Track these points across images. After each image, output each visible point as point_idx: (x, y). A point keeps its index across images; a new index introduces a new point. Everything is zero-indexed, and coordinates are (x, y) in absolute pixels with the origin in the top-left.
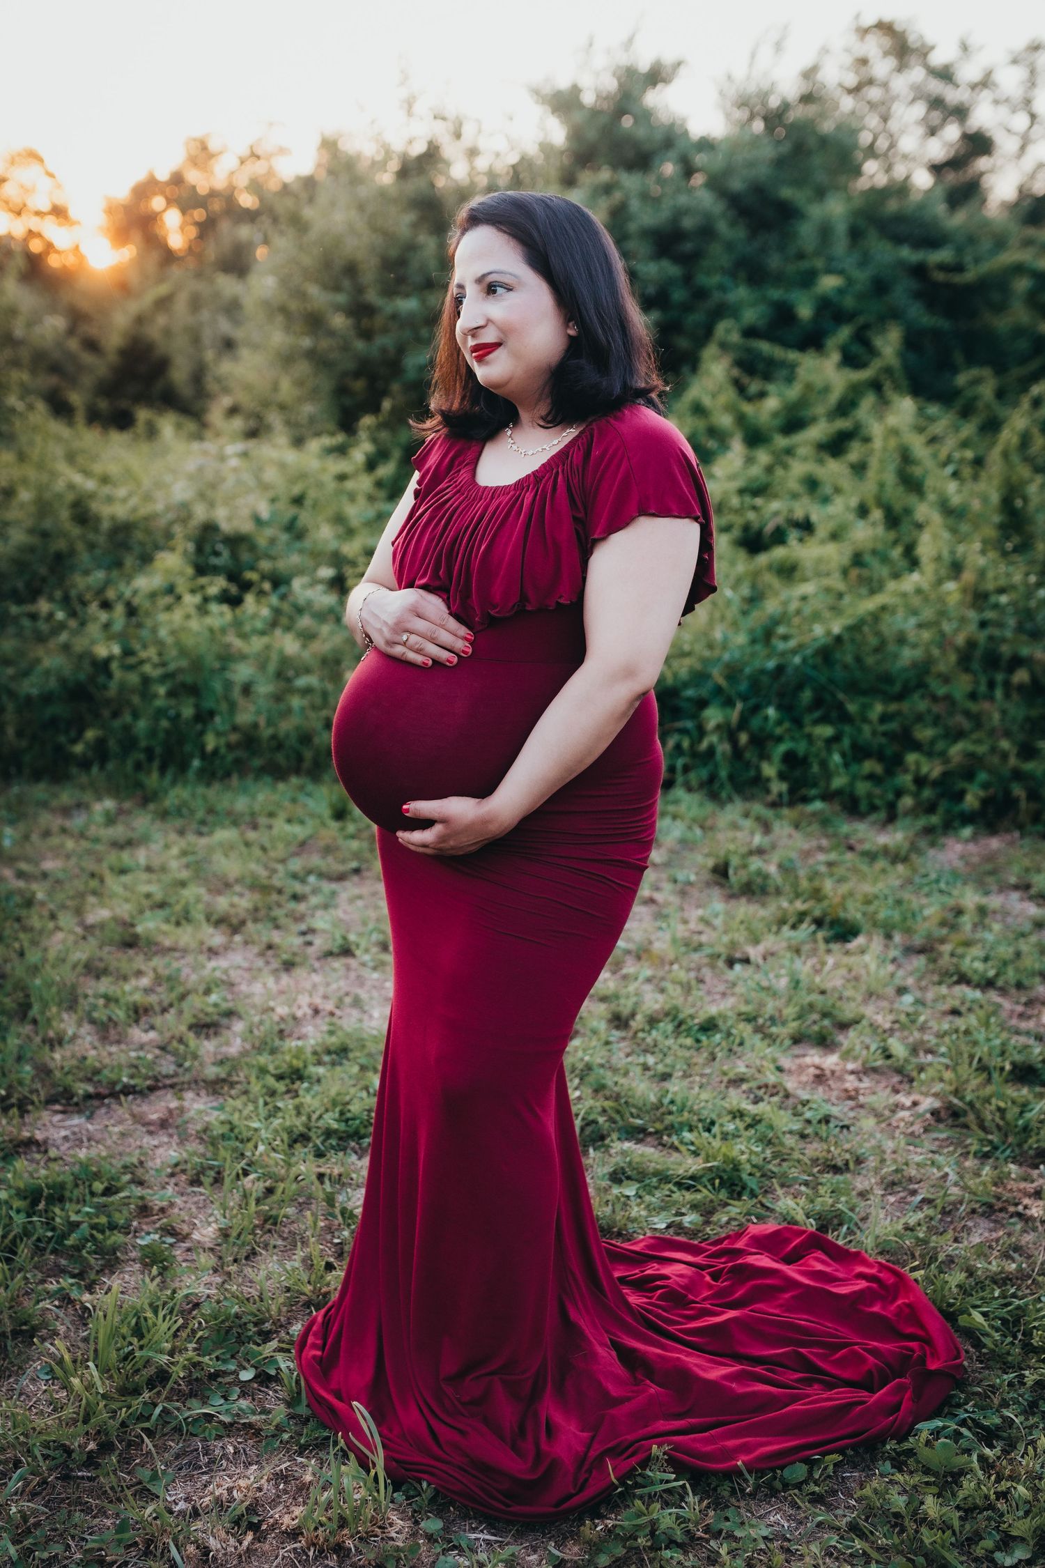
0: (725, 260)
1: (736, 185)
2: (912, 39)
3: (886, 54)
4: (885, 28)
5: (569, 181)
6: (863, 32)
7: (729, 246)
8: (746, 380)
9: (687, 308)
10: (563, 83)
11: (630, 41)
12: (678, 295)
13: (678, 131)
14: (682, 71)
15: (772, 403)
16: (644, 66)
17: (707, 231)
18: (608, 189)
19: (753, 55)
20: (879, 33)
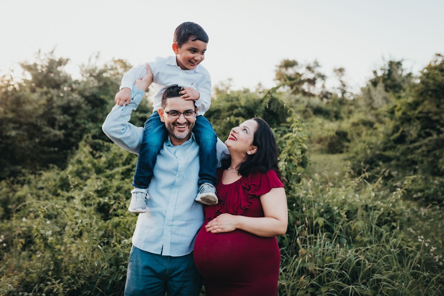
0: (85, 115)
1: (87, 94)
2: (128, 64)
3: (121, 67)
4: (121, 61)
5: (33, 91)
6: (115, 62)
7: (86, 111)
8: (94, 152)
9: (73, 129)
10: (31, 63)
11: (52, 52)
12: (70, 125)
13: (68, 78)
14: (69, 62)
15: (103, 159)
16: (57, 59)
17: (79, 107)
18: (46, 93)
19: (90, 60)
20: (119, 62)
